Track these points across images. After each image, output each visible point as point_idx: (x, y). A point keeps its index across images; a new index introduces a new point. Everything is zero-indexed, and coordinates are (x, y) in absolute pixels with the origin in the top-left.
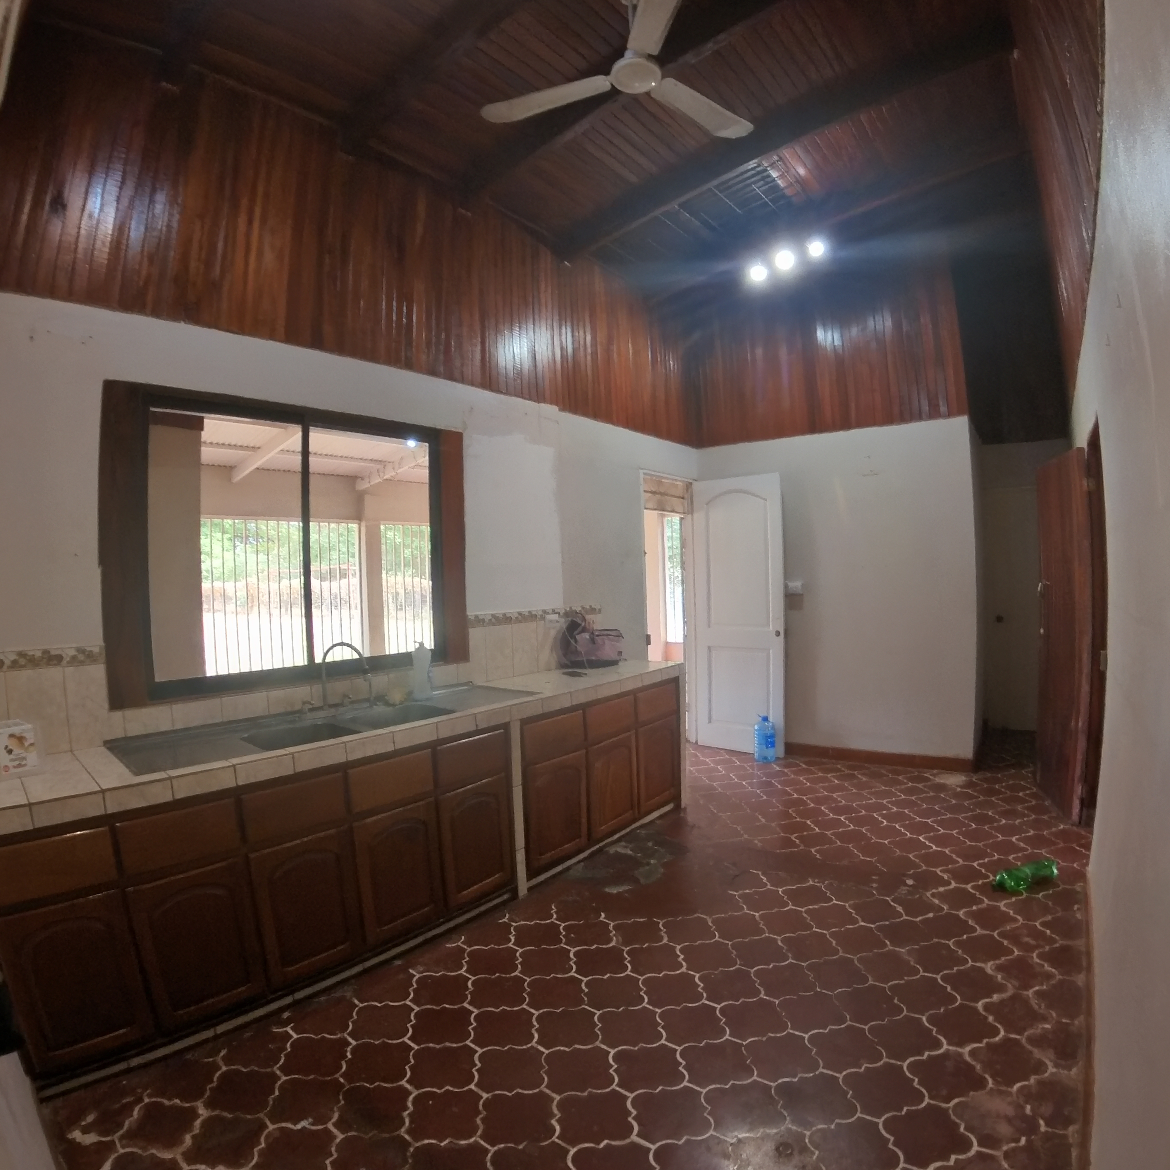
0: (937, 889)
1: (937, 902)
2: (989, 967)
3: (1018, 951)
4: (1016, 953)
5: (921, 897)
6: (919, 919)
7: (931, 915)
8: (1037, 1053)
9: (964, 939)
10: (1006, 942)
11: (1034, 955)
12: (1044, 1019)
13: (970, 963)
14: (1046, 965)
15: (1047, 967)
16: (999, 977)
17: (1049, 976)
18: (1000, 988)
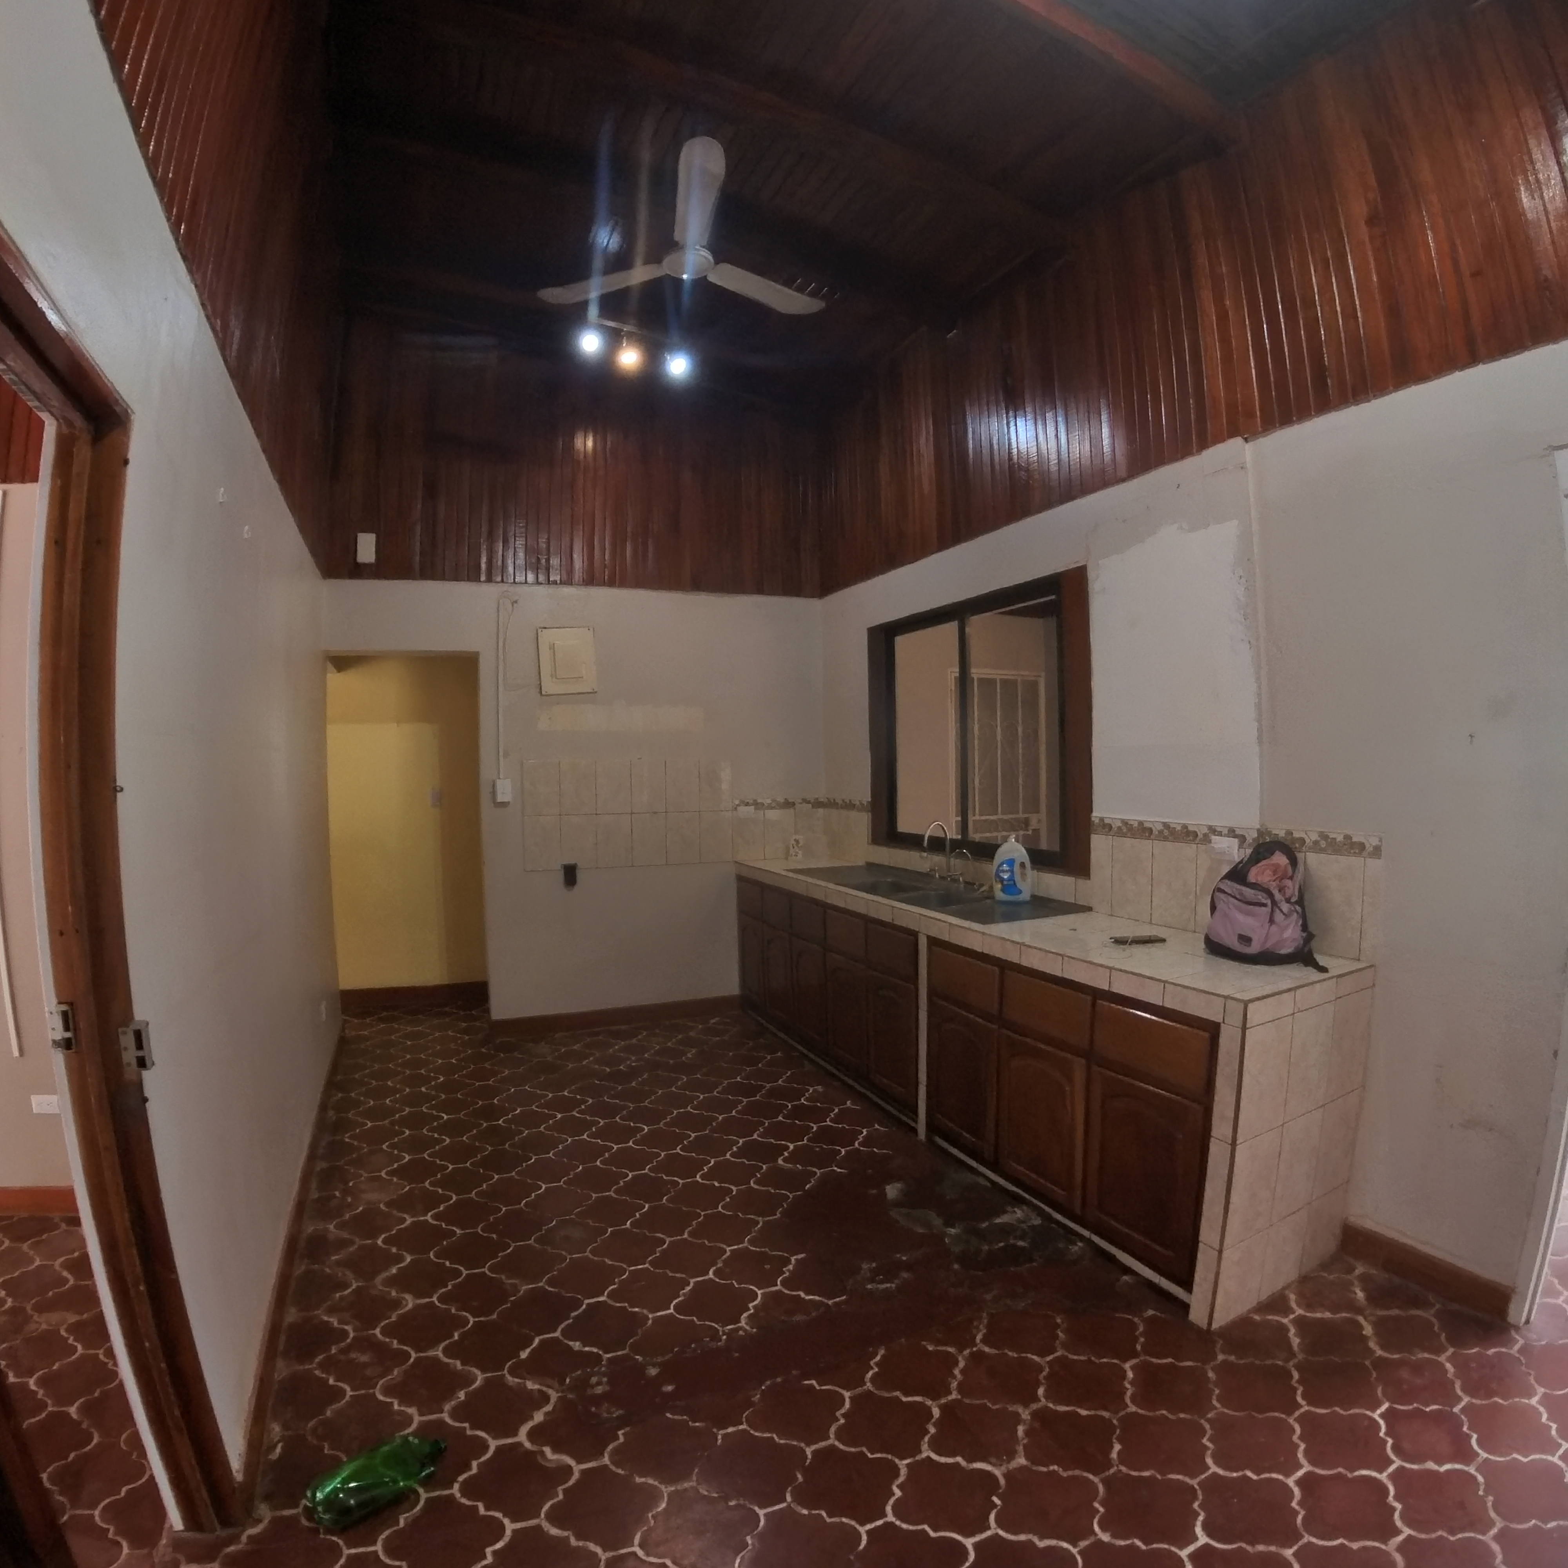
0: (546, 1414)
1: (531, 1385)
2: (410, 1302)
3: (374, 1335)
4: (377, 1331)
5: (562, 1382)
6: (537, 1341)
7: (524, 1355)
8: (345, 1235)
9: (456, 1330)
10: (395, 1344)
11: (352, 1335)
12: (338, 1263)
13: (435, 1299)
14: (336, 1324)
15: (334, 1322)
16: (394, 1293)
17: (331, 1311)
18: (392, 1281)
